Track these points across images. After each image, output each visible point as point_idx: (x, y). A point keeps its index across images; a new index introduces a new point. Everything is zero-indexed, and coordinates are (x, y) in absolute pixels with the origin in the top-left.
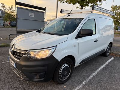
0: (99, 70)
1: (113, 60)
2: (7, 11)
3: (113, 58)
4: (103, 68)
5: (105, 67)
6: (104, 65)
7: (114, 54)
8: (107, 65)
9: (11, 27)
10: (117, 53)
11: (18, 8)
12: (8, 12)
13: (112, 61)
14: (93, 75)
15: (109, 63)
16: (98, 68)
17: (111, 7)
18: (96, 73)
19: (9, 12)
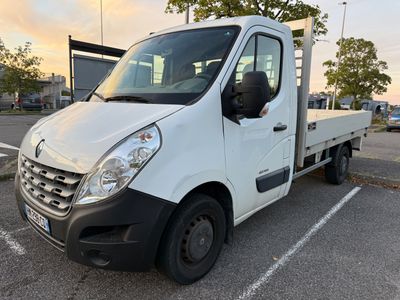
0: (328, 216)
1: (359, 192)
2: (11, 60)
3: (357, 189)
4: (338, 212)
5: (342, 209)
6: (339, 206)
7: (359, 177)
8: (347, 205)
9: (24, 112)
10: (367, 174)
11: (77, 57)
12: (15, 64)
13: (355, 196)
14: (317, 226)
15: (350, 201)
16: (325, 213)
17: (338, 43)
18: (322, 221)
19: (19, 64)
